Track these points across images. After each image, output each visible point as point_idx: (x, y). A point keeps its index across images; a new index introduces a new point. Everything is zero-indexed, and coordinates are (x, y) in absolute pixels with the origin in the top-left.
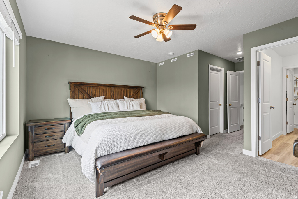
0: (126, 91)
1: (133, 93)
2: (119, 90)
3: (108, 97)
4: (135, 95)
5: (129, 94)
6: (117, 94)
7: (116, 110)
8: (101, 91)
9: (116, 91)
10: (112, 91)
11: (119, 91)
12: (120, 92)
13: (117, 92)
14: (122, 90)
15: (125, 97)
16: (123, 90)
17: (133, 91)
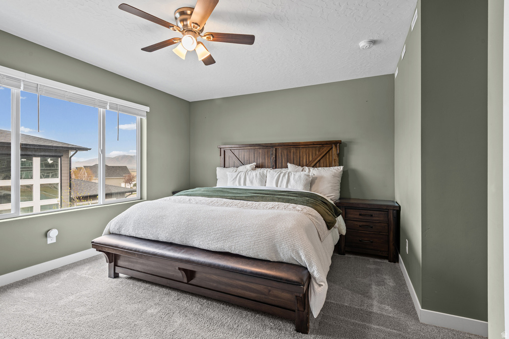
0: (298, 152)
1: (314, 155)
2: (285, 152)
3: (266, 165)
4: (319, 160)
5: (305, 157)
6: (282, 159)
7: (257, 186)
8: (256, 155)
9: (280, 155)
10: (272, 154)
11: (285, 154)
12: (287, 155)
13: (282, 156)
14: (290, 152)
15: (289, 165)
16: (292, 151)
17: (314, 152)
